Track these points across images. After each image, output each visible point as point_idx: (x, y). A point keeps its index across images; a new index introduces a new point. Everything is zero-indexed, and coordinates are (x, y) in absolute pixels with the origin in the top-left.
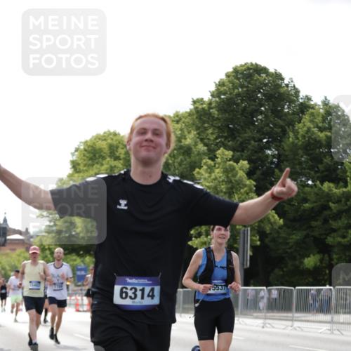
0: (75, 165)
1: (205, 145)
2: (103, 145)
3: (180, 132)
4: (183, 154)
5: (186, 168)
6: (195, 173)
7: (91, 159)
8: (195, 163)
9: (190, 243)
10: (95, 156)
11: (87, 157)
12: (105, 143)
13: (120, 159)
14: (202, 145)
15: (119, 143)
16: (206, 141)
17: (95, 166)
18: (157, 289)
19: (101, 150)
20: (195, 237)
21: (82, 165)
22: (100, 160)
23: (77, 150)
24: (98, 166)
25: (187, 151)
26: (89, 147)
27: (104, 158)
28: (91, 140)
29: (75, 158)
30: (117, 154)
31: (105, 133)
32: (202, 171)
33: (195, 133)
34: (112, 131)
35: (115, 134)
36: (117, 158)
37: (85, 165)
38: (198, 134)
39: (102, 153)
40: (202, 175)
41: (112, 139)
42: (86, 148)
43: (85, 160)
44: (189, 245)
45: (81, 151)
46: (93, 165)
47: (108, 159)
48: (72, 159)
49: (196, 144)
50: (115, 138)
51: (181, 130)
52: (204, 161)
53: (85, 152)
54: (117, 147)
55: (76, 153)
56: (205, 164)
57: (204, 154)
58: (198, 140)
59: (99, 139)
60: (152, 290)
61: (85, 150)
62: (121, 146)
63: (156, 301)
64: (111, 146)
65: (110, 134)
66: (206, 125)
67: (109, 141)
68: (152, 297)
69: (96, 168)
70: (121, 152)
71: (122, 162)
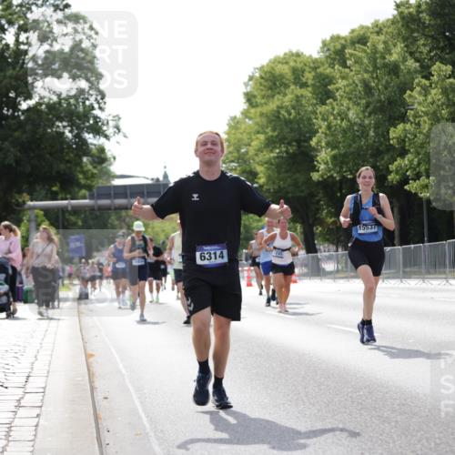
0: (250, 98)
1: (417, 60)
2: (285, 70)
3: (383, 46)
4: (389, 74)
5: (395, 92)
6: (406, 96)
7: (270, 88)
8: (405, 84)
9: (406, 187)
10: (275, 84)
11: (265, 86)
12: (286, 67)
13: (308, 86)
14: (413, 60)
15: (305, 65)
16: (417, 55)
17: (276, 98)
18: (225, 252)
19: (282, 76)
20: (412, 179)
21: (259, 97)
22: (282, 89)
23: (251, 78)
24: (280, 97)
25: (394, 69)
26: (266, 73)
27: (287, 86)
28: (267, 65)
29: (249, 89)
30: (304, 80)
31: (285, 54)
32: (415, 93)
33: (402, 45)
34: (294, 51)
35: (298, 55)
36: (304, 85)
37: (263, 97)
38: (406, 46)
39: (284, 80)
40: (416, 98)
41: (295, 61)
42: (263, 75)
43: (262, 90)
44: (406, 190)
45: (257, 80)
46: (273, 96)
47: (292, 87)
48: (245, 91)
49: (405, 60)
50: (298, 60)
51: (385, 43)
52: (417, 81)
53: (262, 81)
54: (303, 71)
55: (251, 83)
56: (418, 85)
57: (416, 72)
58: (407, 54)
59: (279, 62)
60: (222, 253)
61: (262, 78)
62: (307, 69)
63: (226, 260)
64: (294, 71)
65: (292, 54)
66: (415, 35)
67: (292, 64)
68: (223, 257)
69: (278, 99)
70: (309, 77)
71: (310, 89)
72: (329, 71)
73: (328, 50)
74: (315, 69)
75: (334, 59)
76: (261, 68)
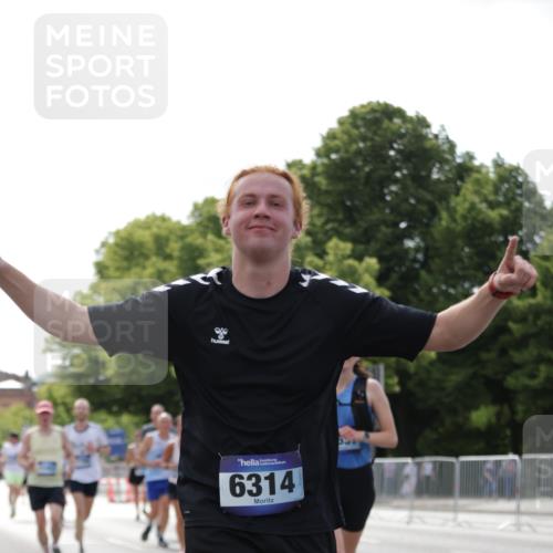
0: (101, 269)
2: (146, 236)
7: (126, 259)
10: (132, 253)
11: (120, 256)
12: (147, 232)
13: (173, 259)
15: (171, 232)
17: (132, 271)
19: (141, 245)
21: (112, 269)
22: (141, 260)
23: (104, 244)
24: (138, 270)
26: (122, 239)
27: (146, 257)
28: (126, 229)
29: (101, 258)
30: (168, 251)
31: (148, 217)
34: (158, 214)
35: (164, 219)
36: (168, 257)
37: (118, 269)
39: (144, 250)
41: (159, 227)
42: (119, 241)
43: (116, 261)
45: (110, 247)
46: (128, 269)
47: (154, 259)
48: (96, 260)
50: (163, 225)
53: (118, 249)
54: (168, 240)
55: (103, 250)
57: (307, 248)
59: (140, 227)
60: (289, 475)
61: (118, 245)
62: (173, 238)
64: (157, 239)
65: (156, 219)
67: (155, 230)
69: (136, 273)
70: (174, 247)
71: (175, 262)
72: (199, 241)
73: (200, 215)
74: (182, 238)
75: (207, 227)
76: (117, 233)
